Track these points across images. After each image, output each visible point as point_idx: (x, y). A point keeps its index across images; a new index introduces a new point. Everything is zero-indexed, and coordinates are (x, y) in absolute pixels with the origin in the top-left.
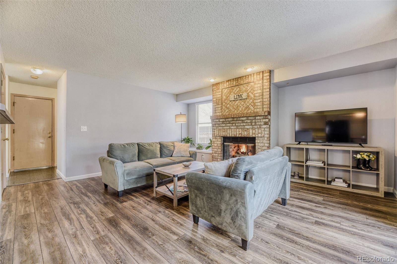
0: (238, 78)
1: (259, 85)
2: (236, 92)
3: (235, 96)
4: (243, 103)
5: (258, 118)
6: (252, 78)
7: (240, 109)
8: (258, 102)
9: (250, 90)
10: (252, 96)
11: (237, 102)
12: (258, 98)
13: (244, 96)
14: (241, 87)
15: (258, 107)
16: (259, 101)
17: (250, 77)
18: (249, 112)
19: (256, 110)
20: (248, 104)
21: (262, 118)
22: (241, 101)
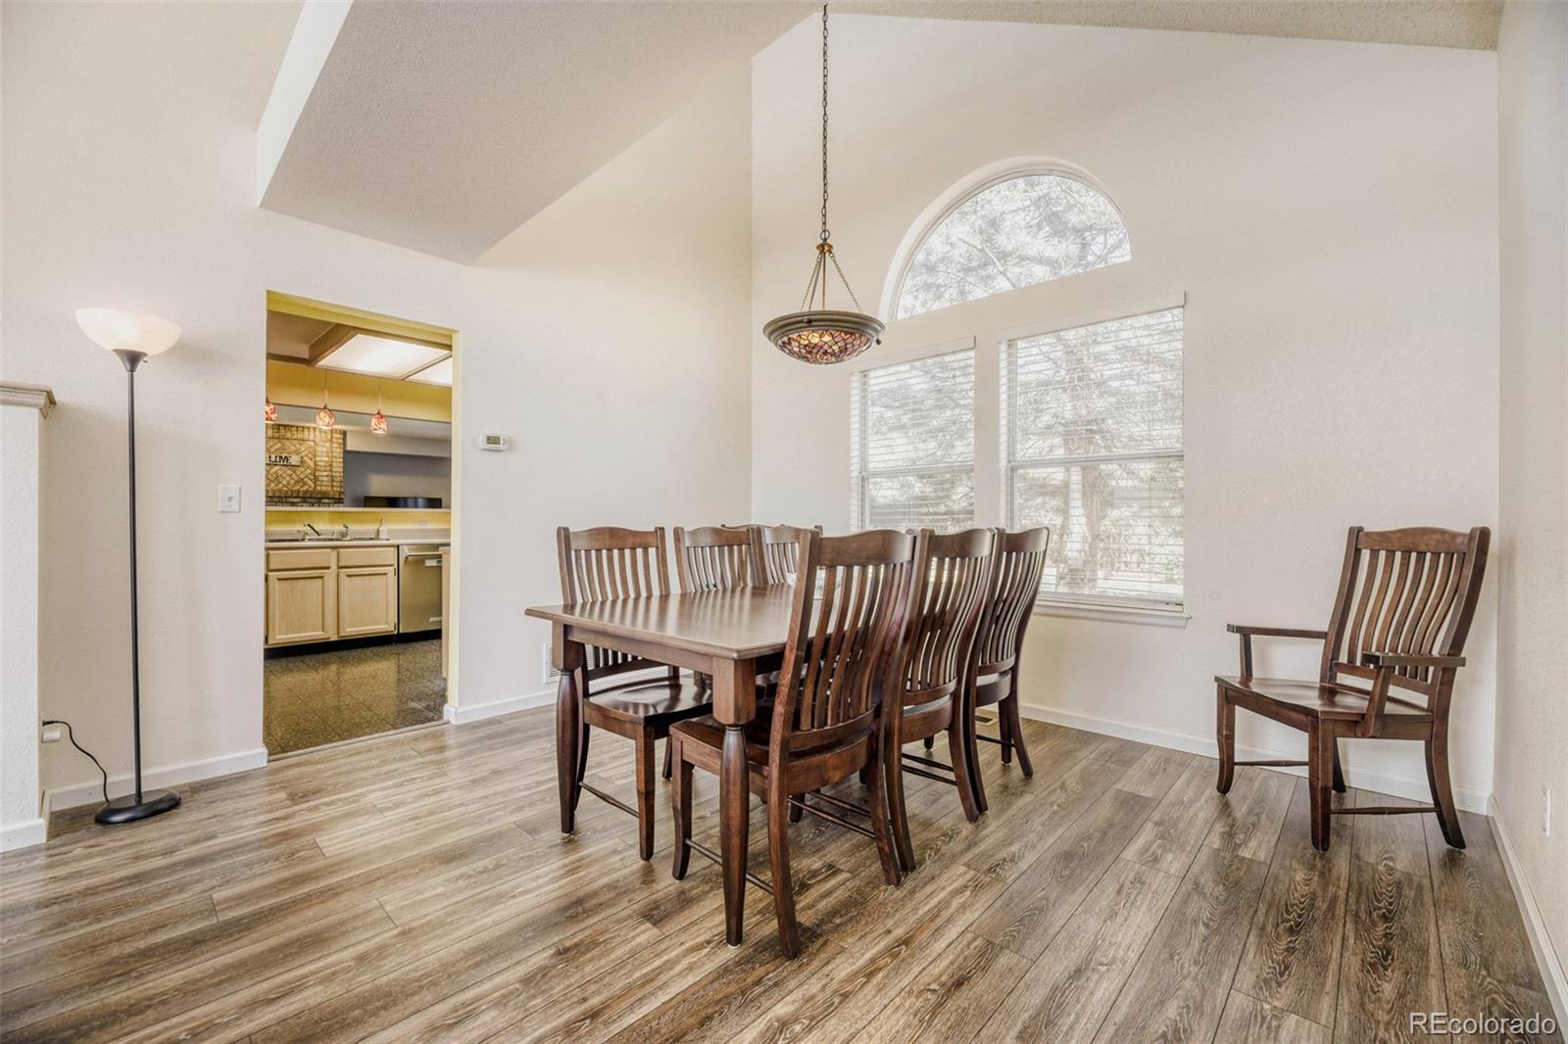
0: (279, 425)
1: (324, 449)
2: (273, 450)
3: (273, 457)
4: (289, 472)
5: (327, 501)
6: (312, 434)
7: (284, 482)
8: (323, 475)
9: (306, 452)
10: (312, 464)
11: (276, 468)
12: (323, 468)
13: (294, 460)
14: (287, 443)
15: (324, 483)
16: (325, 474)
17: (306, 430)
18: (304, 489)
19: (319, 488)
20: (302, 476)
21: (333, 501)
22: (284, 468)
